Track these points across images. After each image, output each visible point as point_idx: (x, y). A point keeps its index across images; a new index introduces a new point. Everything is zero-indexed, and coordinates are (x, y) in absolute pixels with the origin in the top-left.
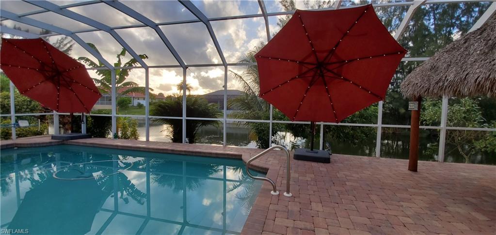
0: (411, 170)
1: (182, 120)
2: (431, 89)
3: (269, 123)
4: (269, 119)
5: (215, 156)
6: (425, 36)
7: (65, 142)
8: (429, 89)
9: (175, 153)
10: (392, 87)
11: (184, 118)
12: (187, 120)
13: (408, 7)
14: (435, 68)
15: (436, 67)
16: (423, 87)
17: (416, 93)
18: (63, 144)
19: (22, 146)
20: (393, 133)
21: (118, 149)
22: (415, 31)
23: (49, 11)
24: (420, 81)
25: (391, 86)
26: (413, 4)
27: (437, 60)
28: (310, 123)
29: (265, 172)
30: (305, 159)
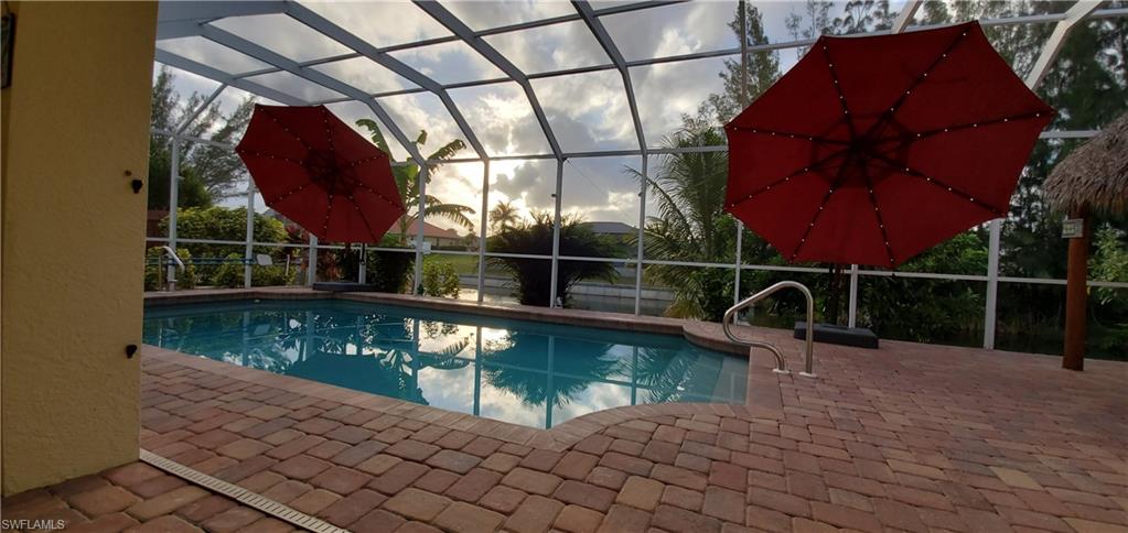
0: (1068, 368)
1: (551, 260)
2: (1110, 184)
3: (734, 269)
4: (735, 263)
5: (625, 328)
6: (1100, 94)
7: (338, 296)
8: (1106, 186)
9: (544, 320)
10: (1017, 219)
11: (555, 257)
12: (559, 261)
13: (1054, 25)
14: (1118, 145)
15: (1120, 142)
16: (1093, 183)
17: (1078, 196)
18: (332, 299)
19: (269, 297)
20: (1019, 333)
21: (434, 310)
22: (1074, 82)
23: (282, 69)
24: (1085, 171)
25: (1014, 215)
26: (1064, 19)
27: (1122, 127)
28: (827, 271)
29: (741, 353)
30: (819, 337)
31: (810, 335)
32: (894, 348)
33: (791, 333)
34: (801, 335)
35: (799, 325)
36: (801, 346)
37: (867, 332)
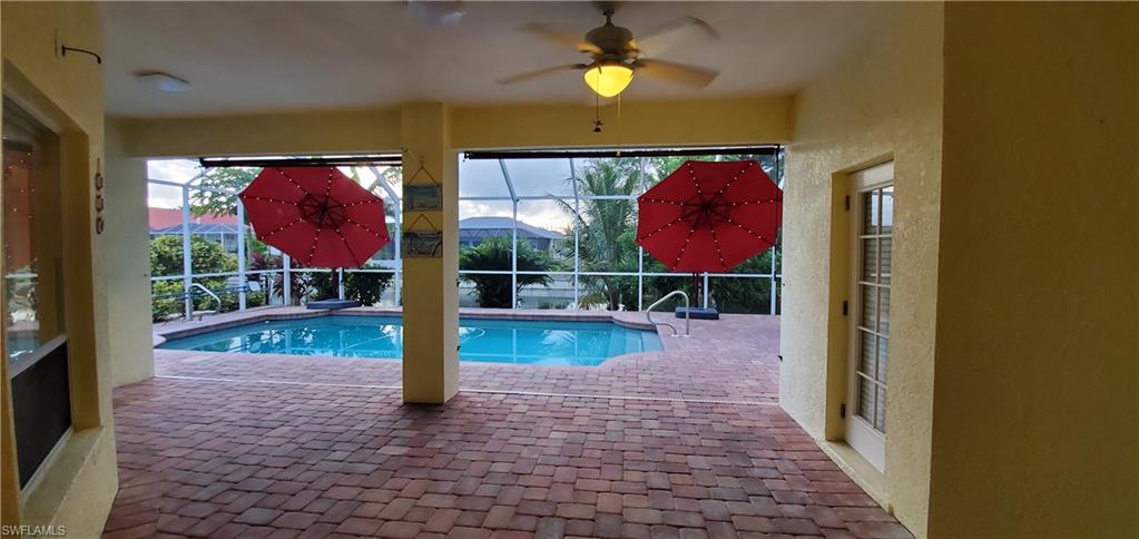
3: (638, 276)
11: (514, 272)
18: (331, 315)
28: (691, 275)
29: (652, 329)
30: (692, 316)
31: (687, 315)
32: (728, 319)
33: (674, 314)
34: (681, 315)
35: (678, 309)
36: (682, 322)
37: (715, 311)
